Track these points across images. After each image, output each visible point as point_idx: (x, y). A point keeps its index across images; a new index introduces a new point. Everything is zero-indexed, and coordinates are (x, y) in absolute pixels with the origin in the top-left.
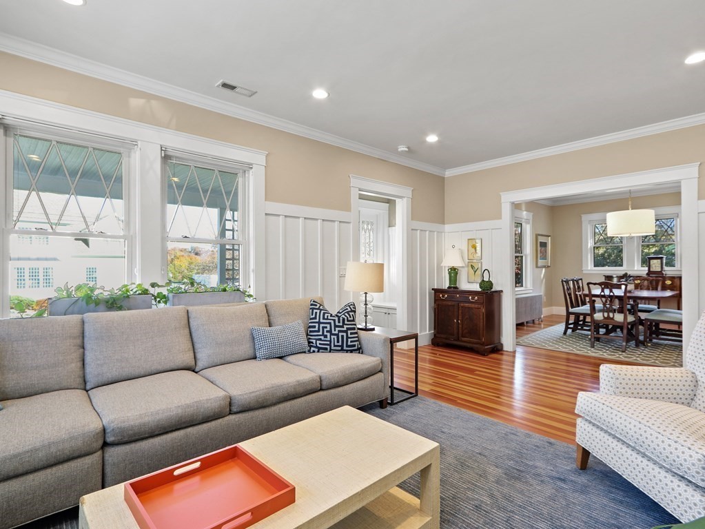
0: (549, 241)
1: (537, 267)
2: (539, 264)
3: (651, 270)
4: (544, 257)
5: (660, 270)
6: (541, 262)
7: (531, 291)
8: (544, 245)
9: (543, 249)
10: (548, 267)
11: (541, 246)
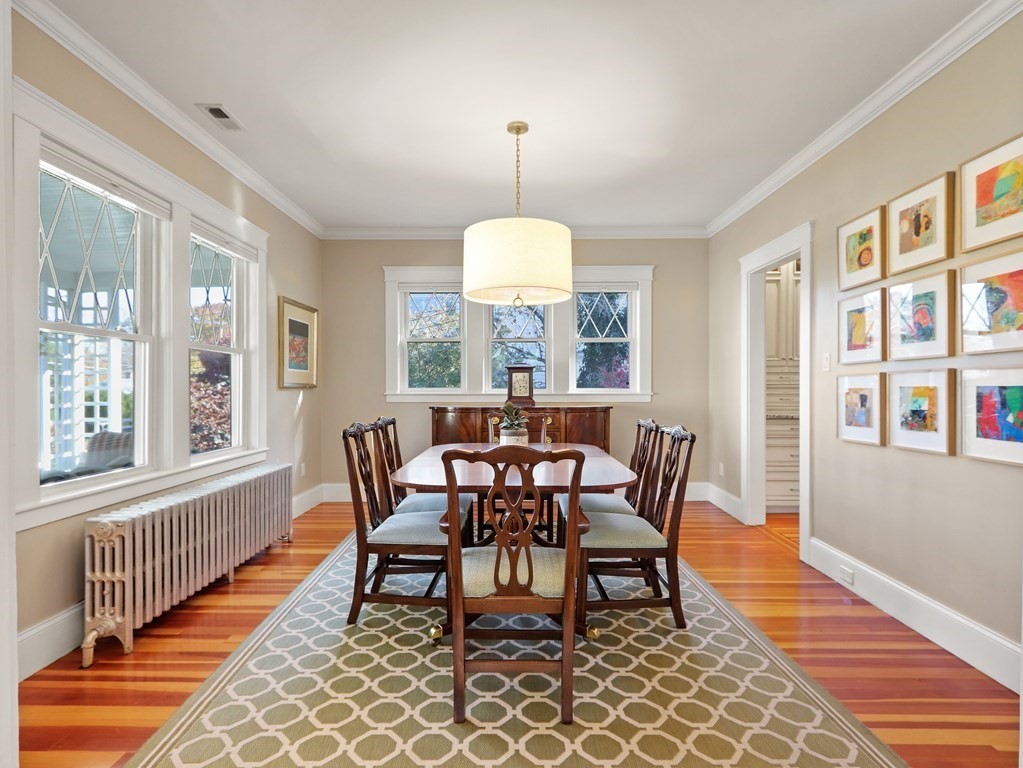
0: (314, 323)
1: (281, 387)
2: (288, 381)
3: (514, 394)
4: (301, 362)
5: (527, 395)
6: (292, 375)
7: (263, 457)
8: (300, 330)
9: (298, 340)
10: (312, 387)
11: (292, 331)
